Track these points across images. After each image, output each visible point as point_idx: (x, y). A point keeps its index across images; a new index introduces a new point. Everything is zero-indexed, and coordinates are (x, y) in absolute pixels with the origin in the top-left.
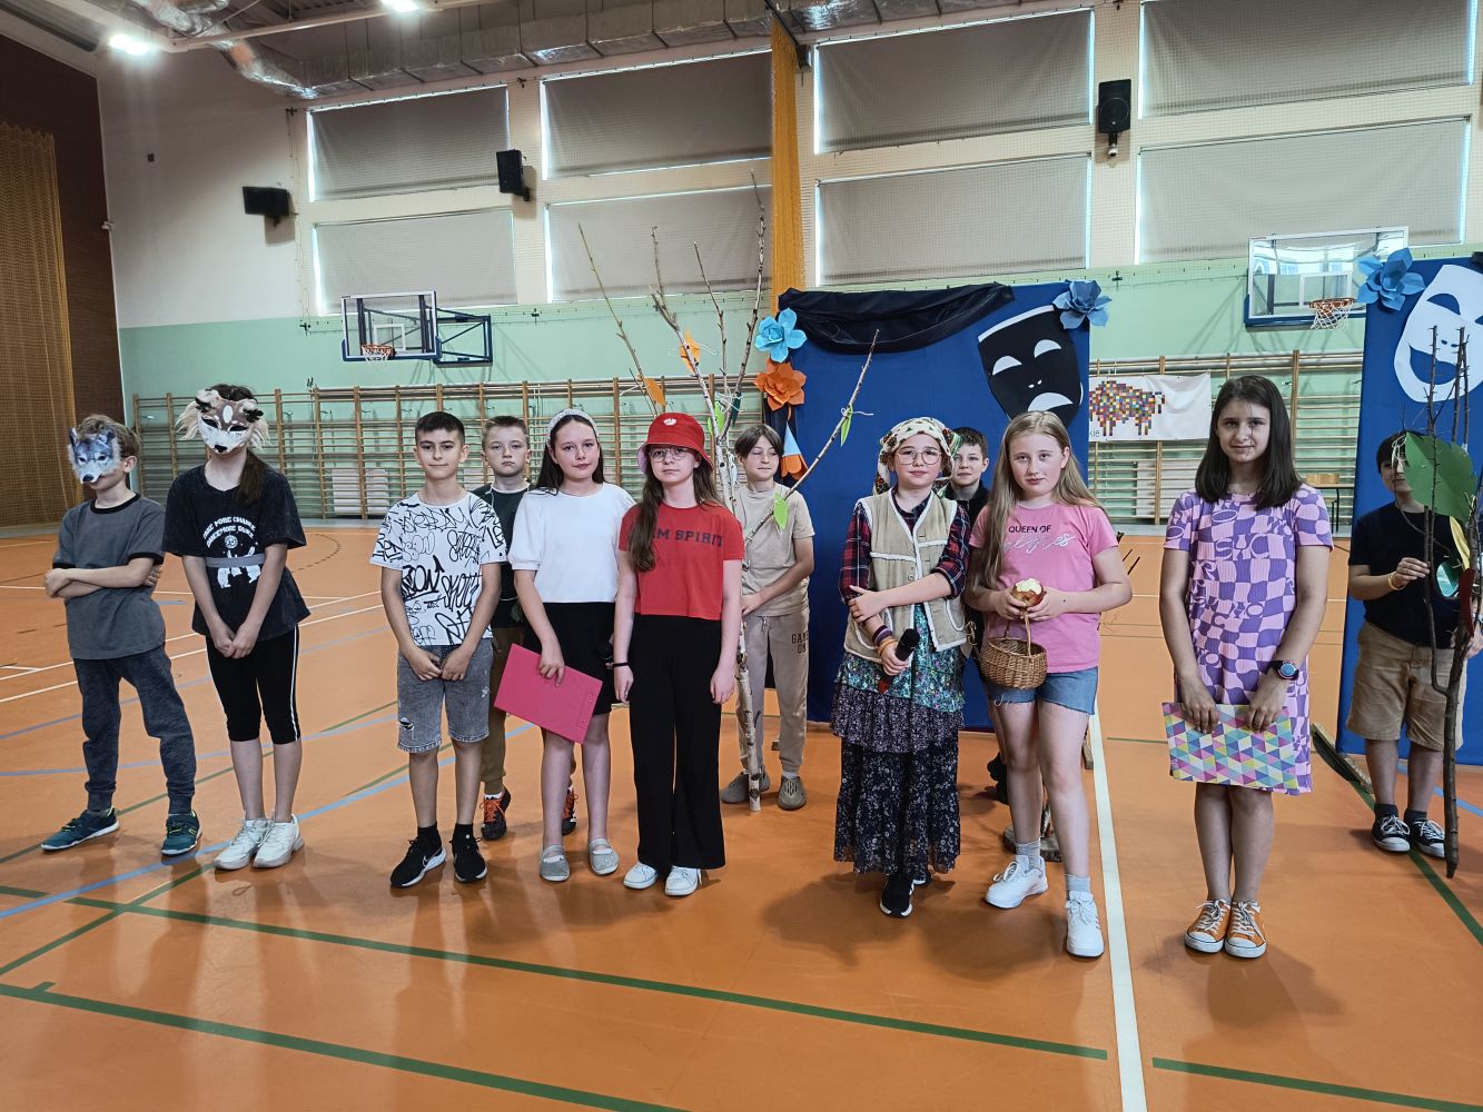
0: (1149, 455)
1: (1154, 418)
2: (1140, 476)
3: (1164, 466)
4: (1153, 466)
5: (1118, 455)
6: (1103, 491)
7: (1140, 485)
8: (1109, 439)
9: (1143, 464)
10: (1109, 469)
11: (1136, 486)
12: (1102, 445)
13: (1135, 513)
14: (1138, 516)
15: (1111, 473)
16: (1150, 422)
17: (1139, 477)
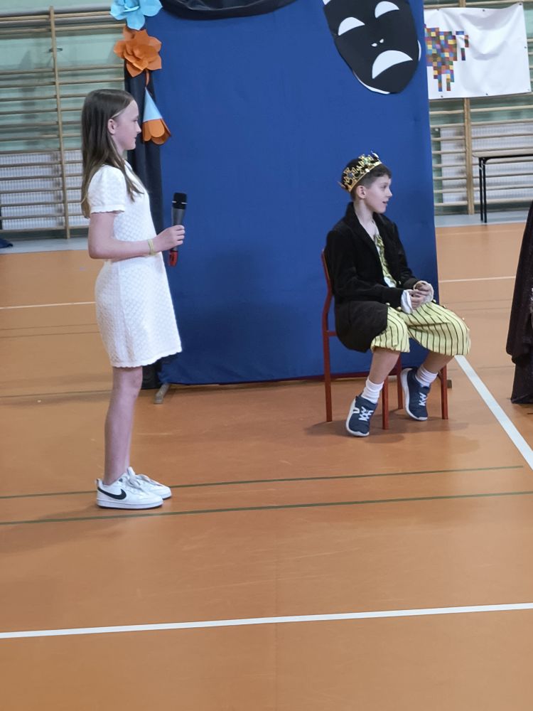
0: (453, 119)
1: (457, 66)
2: (445, 148)
3: (475, 132)
4: (461, 134)
7: (447, 160)
9: (449, 132)
11: (440, 162)
13: (442, 200)
16: (452, 72)
17: (443, 150)
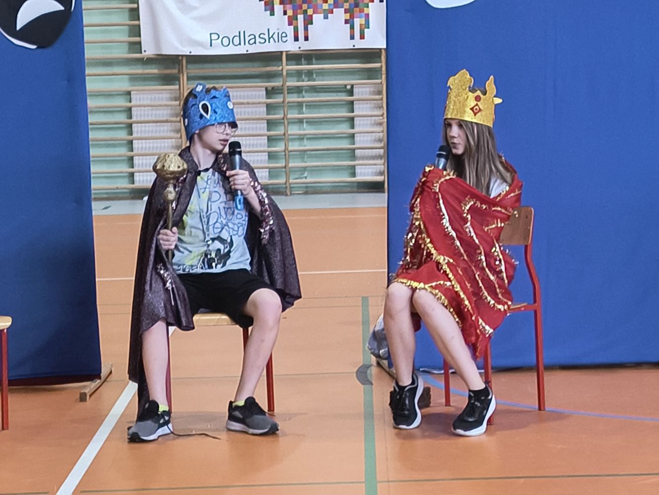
0: (370, 74)
2: (359, 109)
5: (322, 73)
6: (301, 138)
7: (361, 125)
8: (302, 46)
9: (364, 90)
10: (308, 98)
11: (353, 127)
12: (294, 58)
13: (354, 174)
14: (359, 178)
15: (311, 106)
17: (356, 113)
